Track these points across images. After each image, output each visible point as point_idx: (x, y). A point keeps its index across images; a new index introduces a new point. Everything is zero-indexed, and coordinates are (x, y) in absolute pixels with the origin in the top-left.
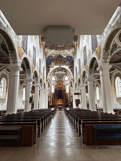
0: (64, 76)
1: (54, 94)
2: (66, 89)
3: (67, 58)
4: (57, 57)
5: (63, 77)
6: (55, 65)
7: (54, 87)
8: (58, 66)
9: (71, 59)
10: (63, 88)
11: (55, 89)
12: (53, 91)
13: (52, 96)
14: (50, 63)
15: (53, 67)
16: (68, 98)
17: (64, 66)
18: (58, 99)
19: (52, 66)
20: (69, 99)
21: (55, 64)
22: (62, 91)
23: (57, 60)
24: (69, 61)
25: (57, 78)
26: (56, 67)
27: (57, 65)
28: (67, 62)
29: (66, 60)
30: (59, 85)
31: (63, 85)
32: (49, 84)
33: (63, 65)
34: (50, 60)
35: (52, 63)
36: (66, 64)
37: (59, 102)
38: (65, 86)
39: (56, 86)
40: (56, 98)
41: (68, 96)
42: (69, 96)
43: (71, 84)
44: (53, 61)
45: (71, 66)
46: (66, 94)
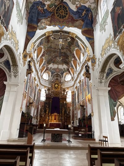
0: (64, 74)
1: (45, 103)
2: (67, 96)
3: (77, 12)
4: (55, 6)
5: (63, 76)
6: (50, 25)
7: (45, 90)
8: (57, 28)
9: (87, 15)
10: (61, 93)
11: (47, 95)
12: (43, 98)
13: (40, 107)
14: (38, 21)
15: (45, 28)
16: (69, 112)
17: (71, 28)
18: (51, 114)
19: (41, 27)
20: (71, 114)
21: (51, 22)
22: (59, 99)
23: (54, 15)
24: (83, 21)
25: (52, 76)
26: (50, 28)
27: (55, 25)
28: (77, 21)
29: (75, 17)
30: (56, 88)
31: (61, 88)
32: (30, 66)
33: (68, 27)
34: (38, 14)
35: (43, 21)
36: (75, 24)
37: (53, 120)
38: (64, 91)
39: (49, 90)
40: (48, 110)
41: (69, 108)
42: (71, 108)
43: (87, 71)
44: (45, 17)
45: (86, 29)
46: (66, 104)
